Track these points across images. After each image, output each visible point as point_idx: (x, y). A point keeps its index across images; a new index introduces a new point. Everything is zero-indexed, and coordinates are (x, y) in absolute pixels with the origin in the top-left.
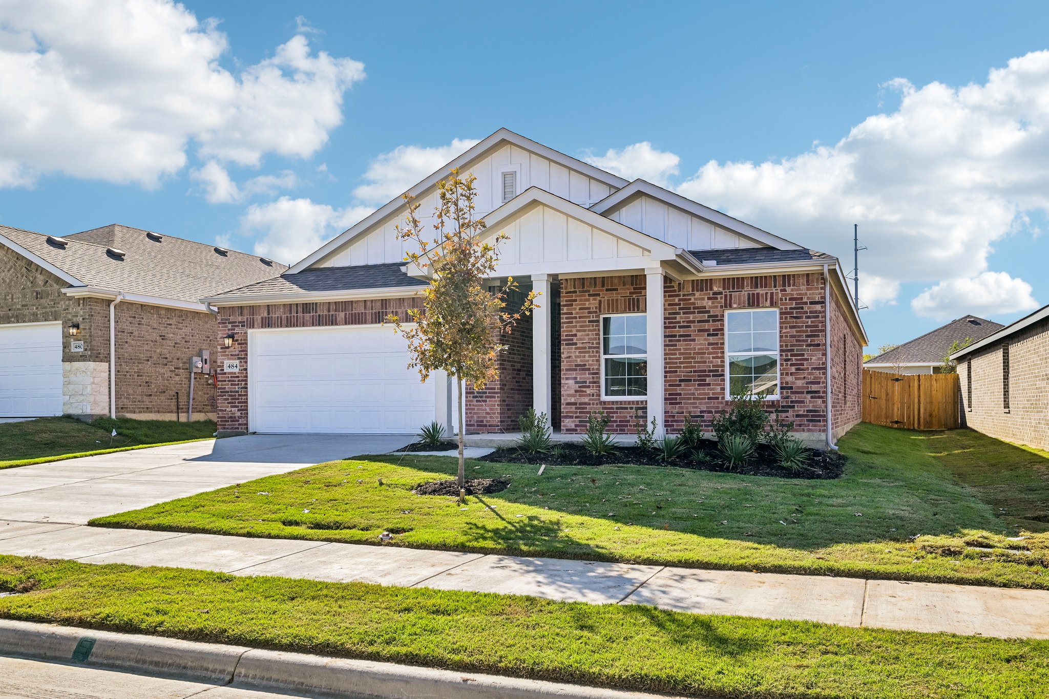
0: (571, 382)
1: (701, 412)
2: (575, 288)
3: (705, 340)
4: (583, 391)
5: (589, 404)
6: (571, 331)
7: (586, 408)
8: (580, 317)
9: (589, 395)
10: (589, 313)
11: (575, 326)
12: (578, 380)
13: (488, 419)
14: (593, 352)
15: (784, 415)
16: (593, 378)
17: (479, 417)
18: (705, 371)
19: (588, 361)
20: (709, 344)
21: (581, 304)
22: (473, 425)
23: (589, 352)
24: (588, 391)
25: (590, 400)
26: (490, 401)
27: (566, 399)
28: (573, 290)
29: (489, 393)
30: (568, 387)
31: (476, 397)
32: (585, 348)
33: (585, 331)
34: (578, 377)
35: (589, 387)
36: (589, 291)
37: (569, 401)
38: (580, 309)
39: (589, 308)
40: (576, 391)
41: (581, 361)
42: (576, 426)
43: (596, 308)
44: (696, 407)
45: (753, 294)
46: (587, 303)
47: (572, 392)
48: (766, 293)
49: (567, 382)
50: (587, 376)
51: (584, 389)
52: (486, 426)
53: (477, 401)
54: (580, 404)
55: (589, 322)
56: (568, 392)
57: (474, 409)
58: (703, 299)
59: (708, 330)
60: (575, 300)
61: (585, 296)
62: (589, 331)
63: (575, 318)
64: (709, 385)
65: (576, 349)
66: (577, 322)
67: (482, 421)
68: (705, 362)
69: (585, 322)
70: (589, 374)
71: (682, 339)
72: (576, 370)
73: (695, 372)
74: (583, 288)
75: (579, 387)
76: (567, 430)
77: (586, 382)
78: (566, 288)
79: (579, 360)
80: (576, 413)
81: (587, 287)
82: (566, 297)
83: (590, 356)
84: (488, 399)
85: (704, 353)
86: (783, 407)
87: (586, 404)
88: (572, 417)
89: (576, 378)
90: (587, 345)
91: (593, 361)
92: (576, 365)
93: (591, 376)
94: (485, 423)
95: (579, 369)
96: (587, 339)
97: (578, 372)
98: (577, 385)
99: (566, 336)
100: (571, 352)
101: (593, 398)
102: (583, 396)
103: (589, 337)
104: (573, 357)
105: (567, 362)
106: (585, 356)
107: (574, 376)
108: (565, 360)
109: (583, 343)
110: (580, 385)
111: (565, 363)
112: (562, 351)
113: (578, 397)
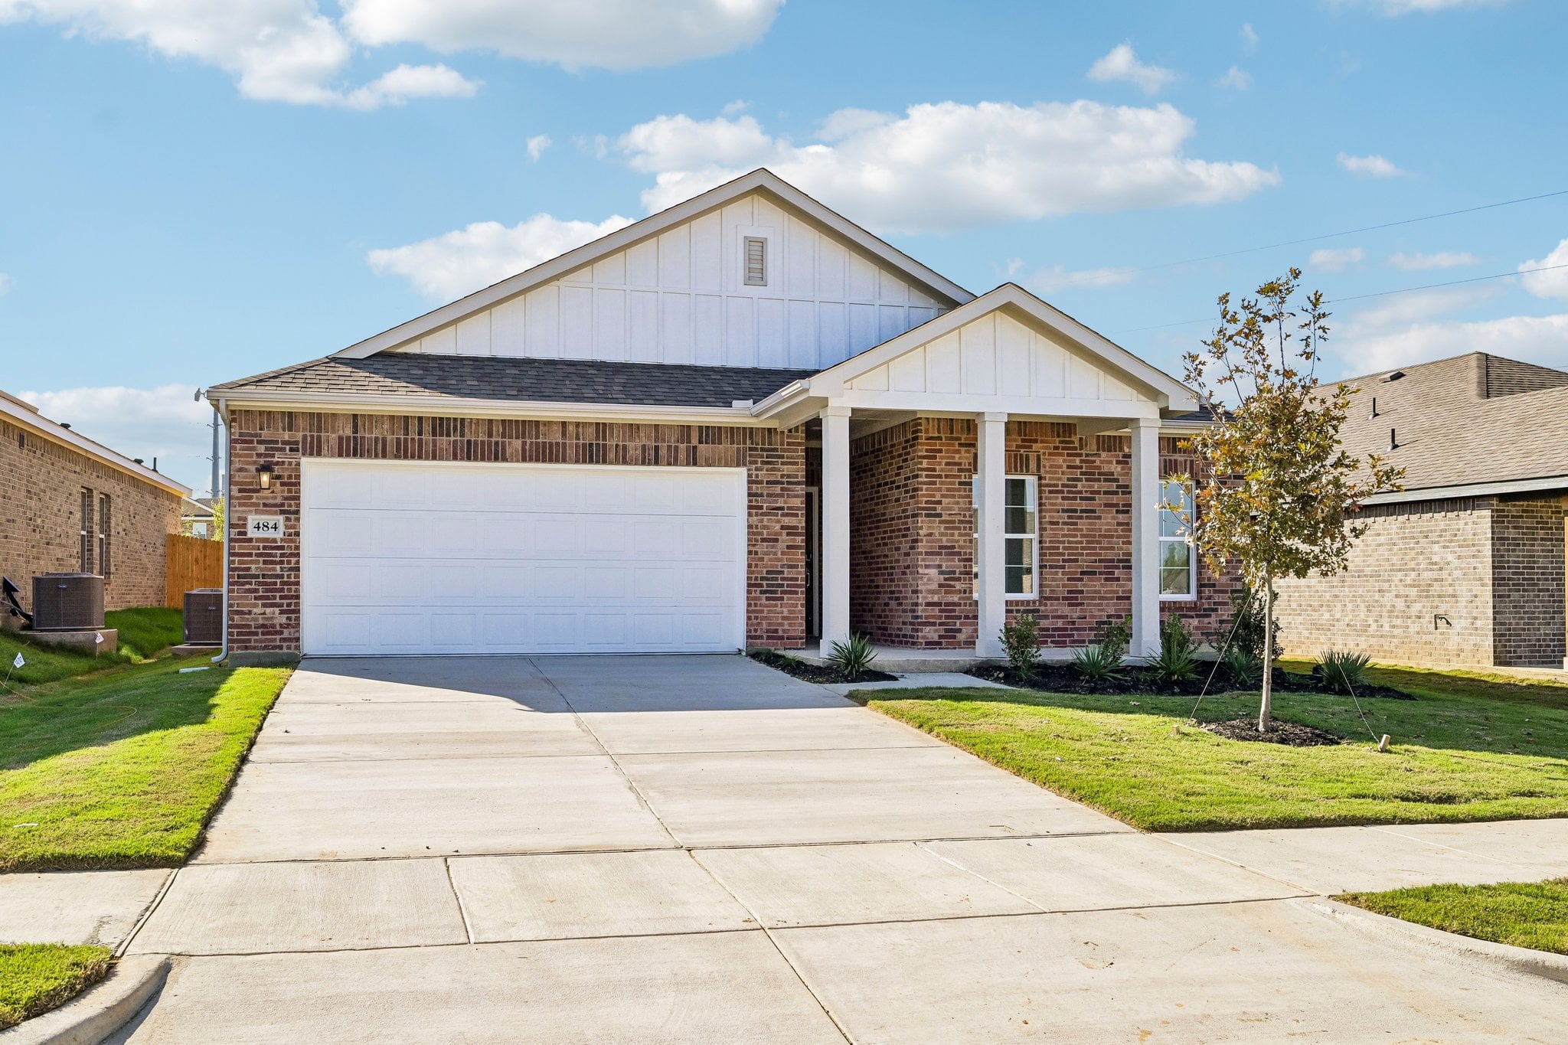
0: (933, 572)
1: (1109, 616)
2: (939, 432)
3: (1113, 518)
4: (950, 586)
5: (960, 605)
6: (933, 496)
7: (954, 611)
8: (947, 476)
9: (960, 591)
10: (960, 470)
11: (940, 490)
12: (944, 568)
13: (786, 627)
14: (965, 528)
15: (1206, 620)
16: (965, 566)
17: (769, 624)
18: (1112, 561)
19: (958, 541)
20: (1119, 524)
21: (948, 458)
22: (761, 637)
23: (959, 528)
24: (958, 586)
25: (959, 599)
26: (789, 599)
27: (926, 598)
28: (936, 435)
29: (788, 586)
30: (929, 580)
31: (765, 592)
32: (953, 522)
33: (953, 496)
34: (944, 564)
35: (959, 579)
36: (959, 439)
37: (930, 600)
38: (947, 464)
39: (960, 464)
40: (940, 586)
41: (948, 541)
42: (940, 637)
43: (970, 464)
44: (1102, 610)
45: (1170, 460)
46: (957, 456)
47: (935, 586)
48: (1186, 461)
49: (926, 571)
50: (957, 563)
51: (952, 583)
52: (782, 638)
53: (768, 599)
54: (947, 604)
55: (960, 483)
56: (929, 587)
57: (762, 612)
58: (1110, 462)
59: (1116, 505)
60: (940, 451)
61: (953, 445)
62: (960, 497)
63: (940, 476)
64: (1118, 579)
65: (940, 522)
66: (942, 483)
67: (776, 631)
68: (1113, 548)
69: (954, 483)
70: (959, 560)
71: (1084, 515)
72: (940, 554)
73: (1101, 561)
74: (952, 433)
75: (945, 579)
76: (927, 643)
77: (954, 572)
78: (927, 431)
79: (944, 539)
80: (940, 617)
81: (957, 432)
82: (927, 444)
83: (960, 535)
84: (785, 596)
85: (1112, 536)
86: (1205, 610)
87: (954, 604)
88: (934, 624)
89: (940, 566)
90: (957, 518)
91: (965, 541)
92: (941, 547)
93: (962, 563)
94: (780, 633)
95: (945, 552)
96: (957, 509)
97: (943, 557)
98: (942, 577)
99: (926, 502)
100: (933, 527)
101: (965, 595)
102: (950, 592)
103: (960, 506)
104: (937, 535)
105: (927, 542)
106: (954, 533)
107: (937, 563)
108: (924, 539)
109: (950, 514)
110: (946, 576)
111: (924, 543)
112: (919, 525)
113: (943, 594)
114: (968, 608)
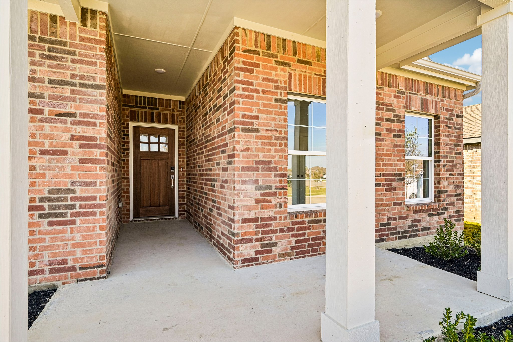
0: (250, 188)
1: (388, 219)
2: (256, 47)
3: (392, 141)
4: (267, 201)
5: (275, 219)
6: (251, 111)
7: (271, 225)
8: (263, 92)
9: (275, 206)
10: (277, 88)
11: (257, 104)
12: (260, 184)
13: (79, 256)
14: (280, 144)
15: (442, 217)
16: (281, 182)
17: (54, 255)
18: (390, 175)
19: (274, 157)
20: (395, 146)
21: (265, 73)
22: (41, 272)
23: (275, 144)
24: (274, 200)
25: (275, 213)
26: (82, 222)
27: (242, 214)
28: (254, 48)
29: (81, 207)
30: (245, 196)
31: (48, 216)
32: (270, 138)
33: (270, 112)
34: (261, 180)
35: (275, 194)
36: (276, 56)
37: (247, 217)
38: (264, 80)
39: (276, 81)
40: (257, 201)
41: (264, 156)
42: (257, 253)
43: (285, 82)
44: (383, 215)
45: (424, 99)
46: (274, 73)
47: (252, 202)
48: (433, 101)
49: (243, 187)
50: (273, 178)
51: (268, 198)
52: (73, 269)
53: (51, 224)
54: (263, 219)
55: (276, 100)
56: (246, 204)
57: (43, 240)
58: (390, 96)
59: (393, 130)
60: (258, 66)
61: (270, 62)
62: (276, 113)
63: (257, 91)
64: (394, 189)
65: (257, 137)
66: (259, 98)
67: (64, 262)
68: (391, 165)
69: (270, 100)
70: (275, 176)
72: (257, 169)
73: (384, 175)
74: (269, 49)
75: (262, 195)
76: (244, 261)
77: (270, 187)
78: (244, 42)
79: (261, 154)
80: (257, 233)
81: (274, 49)
82: (243, 56)
83: (276, 150)
84: (78, 219)
85: (390, 155)
86: (442, 210)
87: (270, 219)
88: (250, 240)
89: (257, 182)
90: (274, 134)
91: (280, 157)
92: (257, 163)
93: (278, 179)
94: (70, 264)
95: (262, 168)
96: (273, 125)
97: (260, 172)
98: (259, 192)
99: (243, 116)
100: (250, 142)
101: (280, 209)
102: (267, 207)
103: (276, 123)
104: (254, 150)
105: (244, 157)
106: (270, 149)
107: (254, 179)
108: (241, 154)
109: (267, 130)
110: (263, 192)
111: (241, 158)
112: (236, 139)
113: (260, 210)
114: (282, 221)
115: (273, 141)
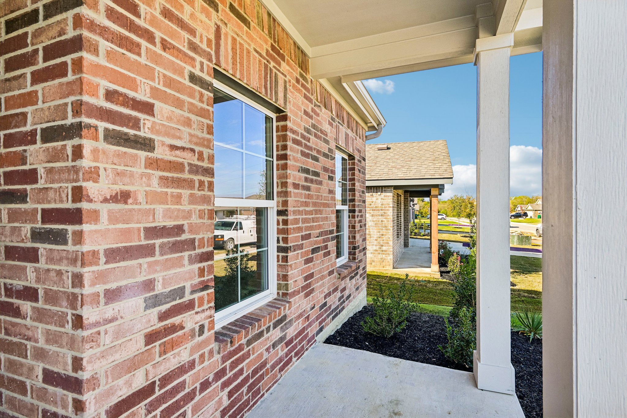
0: (132, 306)
1: (325, 297)
4: (174, 329)
5: (192, 365)
6: (133, 85)
7: (182, 385)
8: (165, 46)
9: (192, 334)
10: (193, 47)
11: (149, 73)
12: (159, 289)
14: (201, 184)
15: (357, 277)
16: (202, 272)
19: (188, 215)
23: (190, 184)
24: (190, 321)
25: (192, 351)
27: (109, 393)
30: (118, 335)
32: (180, 167)
33: (179, 104)
34: (159, 276)
35: (190, 306)
37: (123, 393)
38: (166, 14)
39: (192, 32)
40: (151, 338)
41: (168, 214)
45: (347, 134)
46: (187, 8)
47: (138, 346)
48: (351, 137)
50: (187, 268)
51: (176, 320)
54: (165, 380)
55: (193, 78)
56: (119, 357)
58: (326, 121)
59: (328, 170)
62: (192, 109)
64: (329, 253)
65: (150, 164)
66: (154, 58)
69: (180, 72)
70: (192, 261)
72: (148, 251)
73: (322, 234)
75: (162, 317)
77: (181, 292)
79: (160, 209)
83: (192, 199)
86: (357, 269)
87: (182, 370)
90: (188, 158)
91: (201, 214)
92: (152, 232)
93: (197, 266)
95: (162, 246)
96: (186, 137)
97: (157, 257)
98: (155, 312)
99: (110, 95)
100: (132, 175)
101: (202, 338)
102: (173, 345)
103: (192, 132)
104: (141, 198)
105: (113, 218)
106: (179, 196)
107: (141, 278)
108: (104, 209)
109: (173, 148)
110: (164, 308)
111: (104, 223)
112: (86, 163)
113: (158, 359)
114: (206, 363)
115: (186, 175)
